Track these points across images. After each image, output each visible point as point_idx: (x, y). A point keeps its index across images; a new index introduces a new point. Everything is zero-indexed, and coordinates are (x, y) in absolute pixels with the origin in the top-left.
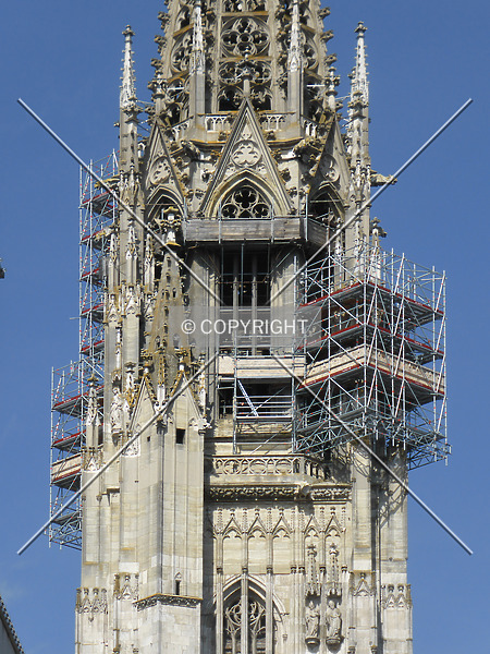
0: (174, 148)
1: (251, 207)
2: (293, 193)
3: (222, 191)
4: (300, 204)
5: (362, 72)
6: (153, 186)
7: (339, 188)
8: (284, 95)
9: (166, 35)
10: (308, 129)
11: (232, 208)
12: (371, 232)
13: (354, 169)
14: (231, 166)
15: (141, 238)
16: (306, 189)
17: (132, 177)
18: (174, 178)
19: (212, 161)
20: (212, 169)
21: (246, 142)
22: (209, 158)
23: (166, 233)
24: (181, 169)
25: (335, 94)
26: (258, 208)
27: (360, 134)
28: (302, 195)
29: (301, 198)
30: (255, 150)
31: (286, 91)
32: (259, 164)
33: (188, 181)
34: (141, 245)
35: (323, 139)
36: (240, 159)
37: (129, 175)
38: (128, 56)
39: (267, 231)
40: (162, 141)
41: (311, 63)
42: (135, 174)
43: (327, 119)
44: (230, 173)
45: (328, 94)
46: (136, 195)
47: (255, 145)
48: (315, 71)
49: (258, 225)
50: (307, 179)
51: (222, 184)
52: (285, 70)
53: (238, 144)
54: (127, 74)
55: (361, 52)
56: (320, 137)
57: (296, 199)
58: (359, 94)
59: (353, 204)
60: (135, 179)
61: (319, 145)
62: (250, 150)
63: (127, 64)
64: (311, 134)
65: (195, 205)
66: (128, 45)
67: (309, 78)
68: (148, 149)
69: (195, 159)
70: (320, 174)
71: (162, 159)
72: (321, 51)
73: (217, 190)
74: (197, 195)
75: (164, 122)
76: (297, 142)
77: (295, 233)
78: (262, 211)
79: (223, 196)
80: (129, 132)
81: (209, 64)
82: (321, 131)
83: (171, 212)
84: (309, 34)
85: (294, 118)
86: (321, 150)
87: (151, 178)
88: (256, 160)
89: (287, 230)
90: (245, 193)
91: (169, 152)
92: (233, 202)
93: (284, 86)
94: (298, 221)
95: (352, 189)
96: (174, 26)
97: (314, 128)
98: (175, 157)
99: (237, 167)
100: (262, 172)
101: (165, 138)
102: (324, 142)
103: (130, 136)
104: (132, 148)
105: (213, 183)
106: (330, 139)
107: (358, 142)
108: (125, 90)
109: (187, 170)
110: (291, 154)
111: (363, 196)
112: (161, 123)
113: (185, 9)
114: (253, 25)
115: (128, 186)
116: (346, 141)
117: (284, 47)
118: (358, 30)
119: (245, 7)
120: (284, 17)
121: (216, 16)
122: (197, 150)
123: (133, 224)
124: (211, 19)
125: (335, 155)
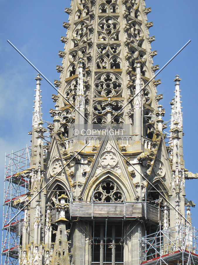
0: (65, 154)
1: (112, 193)
2: (137, 186)
3: (94, 183)
4: (142, 193)
5: (178, 107)
6: (52, 177)
7: (165, 181)
8: (131, 122)
9: (61, 80)
10: (146, 144)
11: (100, 194)
12: (186, 212)
13: (174, 171)
14: (100, 167)
15: (43, 213)
16: (145, 183)
17: (39, 173)
18: (65, 173)
19: (88, 164)
20: (88, 169)
21: (109, 152)
22: (86, 162)
23: (59, 212)
24: (69, 168)
25: (162, 122)
26: (116, 194)
27: (177, 149)
28: (143, 187)
29: (142, 189)
30: (114, 157)
31: (133, 120)
32: (116, 166)
33: (73, 176)
34: (43, 218)
35: (155, 150)
36: (105, 163)
37: (37, 172)
38: (38, 93)
39: (121, 211)
40: (58, 149)
41: (147, 100)
42: (41, 172)
43: (157, 137)
44: (99, 171)
45: (158, 122)
46: (41, 185)
47: (114, 154)
48: (150, 105)
49: (116, 207)
50: (146, 177)
51: (94, 179)
52: (132, 106)
53: (104, 153)
54: (37, 104)
55: (178, 94)
56: (153, 149)
57: (139, 189)
58: (176, 124)
59: (174, 194)
60: (41, 174)
61: (152, 154)
62: (111, 157)
63: (37, 98)
64: (148, 147)
65: (77, 192)
66: (38, 86)
67: (147, 111)
68: (49, 153)
69: (78, 162)
70: (154, 173)
71: (57, 160)
72: (153, 92)
73: (91, 182)
74: (79, 185)
75: (60, 137)
76: (139, 154)
77: (139, 213)
78: (118, 196)
79: (94, 186)
80: (38, 144)
81: (87, 102)
82: (154, 146)
83: (63, 198)
84: (146, 81)
85: (137, 138)
86: (154, 157)
87: (51, 172)
88: (115, 164)
89: (134, 211)
90: (108, 184)
91: (63, 157)
92: (101, 190)
93: (132, 116)
94: (140, 205)
95: (173, 184)
96: (65, 75)
97: (150, 143)
98: (66, 160)
99: (103, 168)
100: (118, 172)
101: (60, 148)
102: (155, 152)
103: (39, 147)
104: (40, 154)
105: (88, 178)
106: (160, 150)
107: (177, 154)
108: (35, 114)
109: (73, 169)
110: (136, 161)
111: (180, 189)
112: (57, 137)
113: (73, 65)
114: (113, 77)
115: (36, 178)
116: (169, 151)
117: (131, 92)
118: (176, 80)
119: (108, 66)
120: (131, 73)
121: (91, 72)
122: (80, 158)
123: (39, 205)
124: (88, 73)
125: (162, 159)
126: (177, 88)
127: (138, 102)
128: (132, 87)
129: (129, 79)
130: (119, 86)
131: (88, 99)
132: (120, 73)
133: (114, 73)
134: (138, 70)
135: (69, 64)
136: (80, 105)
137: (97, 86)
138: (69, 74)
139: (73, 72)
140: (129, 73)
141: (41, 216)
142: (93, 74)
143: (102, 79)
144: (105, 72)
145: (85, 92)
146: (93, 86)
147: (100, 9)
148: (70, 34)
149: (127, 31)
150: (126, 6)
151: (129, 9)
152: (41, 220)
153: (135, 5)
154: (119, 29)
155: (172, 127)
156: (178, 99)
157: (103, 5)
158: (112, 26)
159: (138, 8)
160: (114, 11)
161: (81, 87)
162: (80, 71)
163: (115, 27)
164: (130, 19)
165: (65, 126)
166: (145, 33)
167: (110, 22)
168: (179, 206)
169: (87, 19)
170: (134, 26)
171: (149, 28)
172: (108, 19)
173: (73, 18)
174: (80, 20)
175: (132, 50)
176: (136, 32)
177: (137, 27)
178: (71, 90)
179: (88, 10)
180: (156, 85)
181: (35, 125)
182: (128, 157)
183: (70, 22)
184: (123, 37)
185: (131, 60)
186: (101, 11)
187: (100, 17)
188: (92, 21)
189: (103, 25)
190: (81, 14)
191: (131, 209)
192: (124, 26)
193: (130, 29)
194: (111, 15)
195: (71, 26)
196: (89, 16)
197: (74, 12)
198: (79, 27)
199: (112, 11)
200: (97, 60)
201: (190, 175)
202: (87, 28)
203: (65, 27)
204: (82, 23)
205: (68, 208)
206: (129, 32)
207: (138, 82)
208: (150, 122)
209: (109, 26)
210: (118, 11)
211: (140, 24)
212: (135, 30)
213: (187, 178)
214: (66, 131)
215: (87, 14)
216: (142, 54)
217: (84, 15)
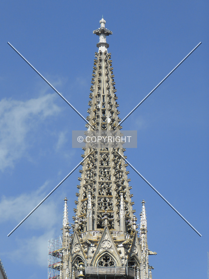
0: (82, 241)
1: (108, 262)
2: (122, 258)
3: (98, 257)
4: (125, 262)
5: (144, 217)
6: (74, 253)
7: (138, 256)
8: (119, 225)
9: (78, 201)
10: (127, 236)
11: (102, 262)
12: (149, 272)
13: (143, 251)
14: (101, 248)
15: (71, 272)
16: (127, 257)
17: (67, 251)
18: (82, 251)
19: (95, 246)
20: (95, 249)
21: (106, 240)
22: (94, 245)
23: (80, 271)
24: (84, 248)
25: (136, 224)
26: (111, 262)
27: (144, 239)
28: (125, 259)
29: (125, 260)
30: (109, 243)
31: (119, 223)
32: (111, 248)
33: (87, 253)
34: (71, 274)
35: (132, 240)
36: (104, 246)
37: (66, 250)
38: (65, 208)
39: (114, 271)
40: (78, 238)
41: (127, 213)
42: (69, 250)
43: (133, 233)
44: (101, 251)
45: (133, 224)
46: (69, 257)
47: (109, 241)
48: (129, 215)
49: (111, 269)
50: (127, 254)
51: (98, 254)
52: (119, 216)
53: (104, 241)
54: (65, 214)
55: (144, 210)
56: (131, 239)
57: (123, 260)
58: (143, 226)
59: (143, 263)
60: (69, 252)
61: (130, 242)
62: (108, 243)
63: (65, 210)
64: (128, 238)
65: (89, 261)
66: (66, 204)
67: (127, 219)
68: (73, 240)
69: (89, 246)
70: (131, 251)
71: (77, 244)
72: (130, 209)
73: (97, 256)
74: (90, 258)
75: (78, 231)
76: (123, 241)
77: (123, 272)
78: (112, 264)
79: (99, 258)
80: (67, 235)
81: (93, 213)
82: (131, 237)
83: (81, 264)
84: (126, 203)
85: (122, 233)
86: (131, 243)
87: (74, 250)
88: (110, 246)
89: (121, 271)
90: (106, 257)
91: (80, 242)
92: (102, 260)
93: (119, 221)
94: (124, 268)
95: (142, 257)
96: (81, 198)
97: (129, 236)
98: (82, 244)
99: (103, 248)
100: (112, 251)
101: (79, 237)
102: (132, 241)
103: (67, 237)
104: (68, 241)
105: (95, 254)
106: (135, 239)
107: (144, 242)
108: (64, 219)
109: (86, 249)
110: (121, 245)
111: (146, 260)
112: (77, 232)
113: (85, 192)
114: (108, 200)
115: (66, 254)
116: (140, 240)
117: (118, 208)
118: (143, 203)
119: (105, 194)
120: (118, 198)
121: (95, 197)
122: (90, 243)
123: (68, 268)
124: (94, 197)
125: (136, 244)
126: (144, 207)
127: (122, 213)
128: (119, 206)
129: (117, 201)
130: (112, 204)
131: (94, 211)
132: (112, 198)
133: (108, 198)
134: (122, 197)
135: (83, 192)
136: (90, 214)
137: (99, 204)
138: (83, 197)
139: (85, 197)
140: (117, 198)
141: (69, 273)
142: (97, 198)
143: (102, 200)
144: (104, 197)
145: (92, 208)
146: (97, 204)
147: (100, 163)
148: (83, 176)
149: (115, 175)
150: (114, 162)
151: (116, 164)
152: (69, 275)
153: (119, 162)
154: (110, 174)
155: (141, 227)
156: (144, 213)
157: (101, 161)
158: (107, 173)
159: (121, 163)
160: (108, 165)
161: (90, 205)
162: (89, 196)
163: (108, 173)
164: (117, 169)
165: (81, 226)
166: (125, 177)
167: (106, 170)
168: (145, 269)
169: (93, 169)
170: (119, 173)
171: (127, 174)
172: (104, 169)
173: (85, 168)
174: (89, 169)
175: (118, 186)
176: (120, 176)
177: (120, 174)
178: (84, 206)
179: (93, 164)
180: (132, 205)
181: (65, 225)
182: (117, 243)
183: (83, 170)
184: (113, 179)
185: (117, 191)
186: (100, 164)
187: (100, 168)
188: (96, 170)
189: (102, 172)
190: (89, 165)
191: (119, 270)
192: (114, 173)
193: (117, 174)
194: (106, 167)
195: (84, 172)
196: (93, 167)
197: (85, 164)
198: (88, 172)
199: (106, 164)
200: (99, 190)
201: (151, 253)
202: (93, 173)
203: (80, 172)
204: (90, 170)
205: (84, 270)
206: (116, 176)
207: (122, 203)
208: (129, 224)
209: (105, 173)
210: (110, 165)
211: (122, 172)
212: (119, 175)
213: (149, 254)
214: (82, 229)
215: (93, 166)
216: (124, 188)
217: (91, 166)
